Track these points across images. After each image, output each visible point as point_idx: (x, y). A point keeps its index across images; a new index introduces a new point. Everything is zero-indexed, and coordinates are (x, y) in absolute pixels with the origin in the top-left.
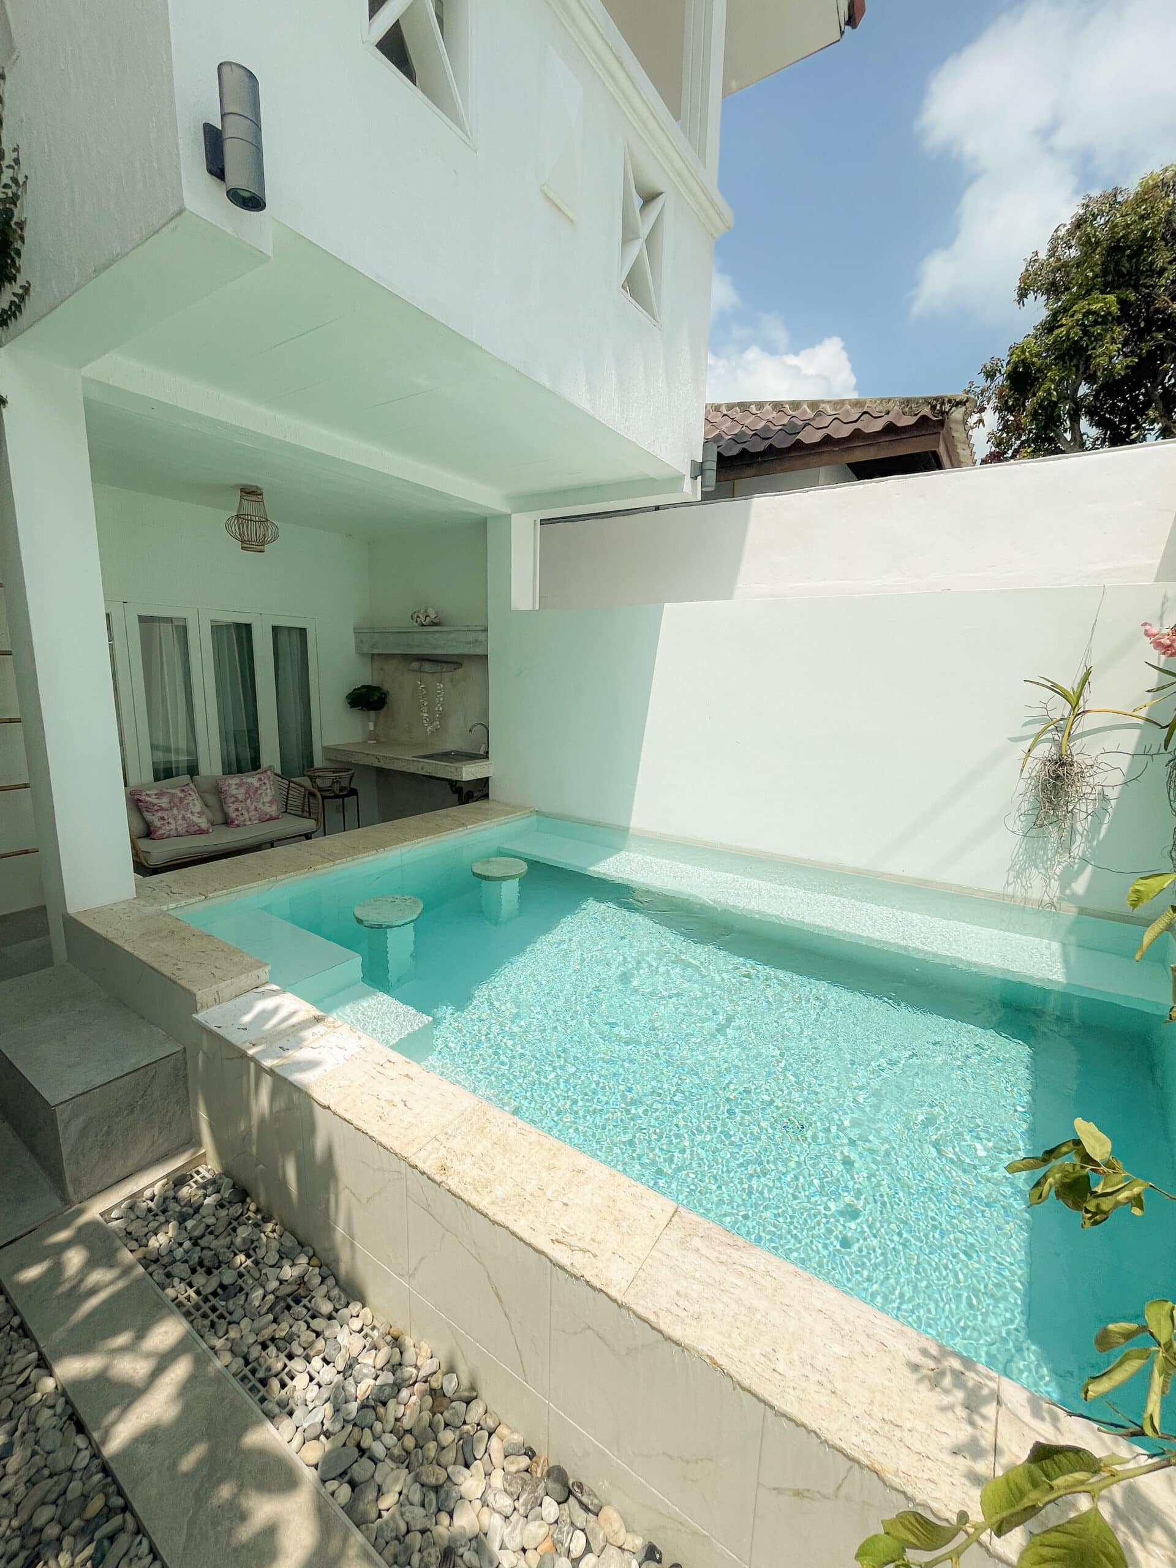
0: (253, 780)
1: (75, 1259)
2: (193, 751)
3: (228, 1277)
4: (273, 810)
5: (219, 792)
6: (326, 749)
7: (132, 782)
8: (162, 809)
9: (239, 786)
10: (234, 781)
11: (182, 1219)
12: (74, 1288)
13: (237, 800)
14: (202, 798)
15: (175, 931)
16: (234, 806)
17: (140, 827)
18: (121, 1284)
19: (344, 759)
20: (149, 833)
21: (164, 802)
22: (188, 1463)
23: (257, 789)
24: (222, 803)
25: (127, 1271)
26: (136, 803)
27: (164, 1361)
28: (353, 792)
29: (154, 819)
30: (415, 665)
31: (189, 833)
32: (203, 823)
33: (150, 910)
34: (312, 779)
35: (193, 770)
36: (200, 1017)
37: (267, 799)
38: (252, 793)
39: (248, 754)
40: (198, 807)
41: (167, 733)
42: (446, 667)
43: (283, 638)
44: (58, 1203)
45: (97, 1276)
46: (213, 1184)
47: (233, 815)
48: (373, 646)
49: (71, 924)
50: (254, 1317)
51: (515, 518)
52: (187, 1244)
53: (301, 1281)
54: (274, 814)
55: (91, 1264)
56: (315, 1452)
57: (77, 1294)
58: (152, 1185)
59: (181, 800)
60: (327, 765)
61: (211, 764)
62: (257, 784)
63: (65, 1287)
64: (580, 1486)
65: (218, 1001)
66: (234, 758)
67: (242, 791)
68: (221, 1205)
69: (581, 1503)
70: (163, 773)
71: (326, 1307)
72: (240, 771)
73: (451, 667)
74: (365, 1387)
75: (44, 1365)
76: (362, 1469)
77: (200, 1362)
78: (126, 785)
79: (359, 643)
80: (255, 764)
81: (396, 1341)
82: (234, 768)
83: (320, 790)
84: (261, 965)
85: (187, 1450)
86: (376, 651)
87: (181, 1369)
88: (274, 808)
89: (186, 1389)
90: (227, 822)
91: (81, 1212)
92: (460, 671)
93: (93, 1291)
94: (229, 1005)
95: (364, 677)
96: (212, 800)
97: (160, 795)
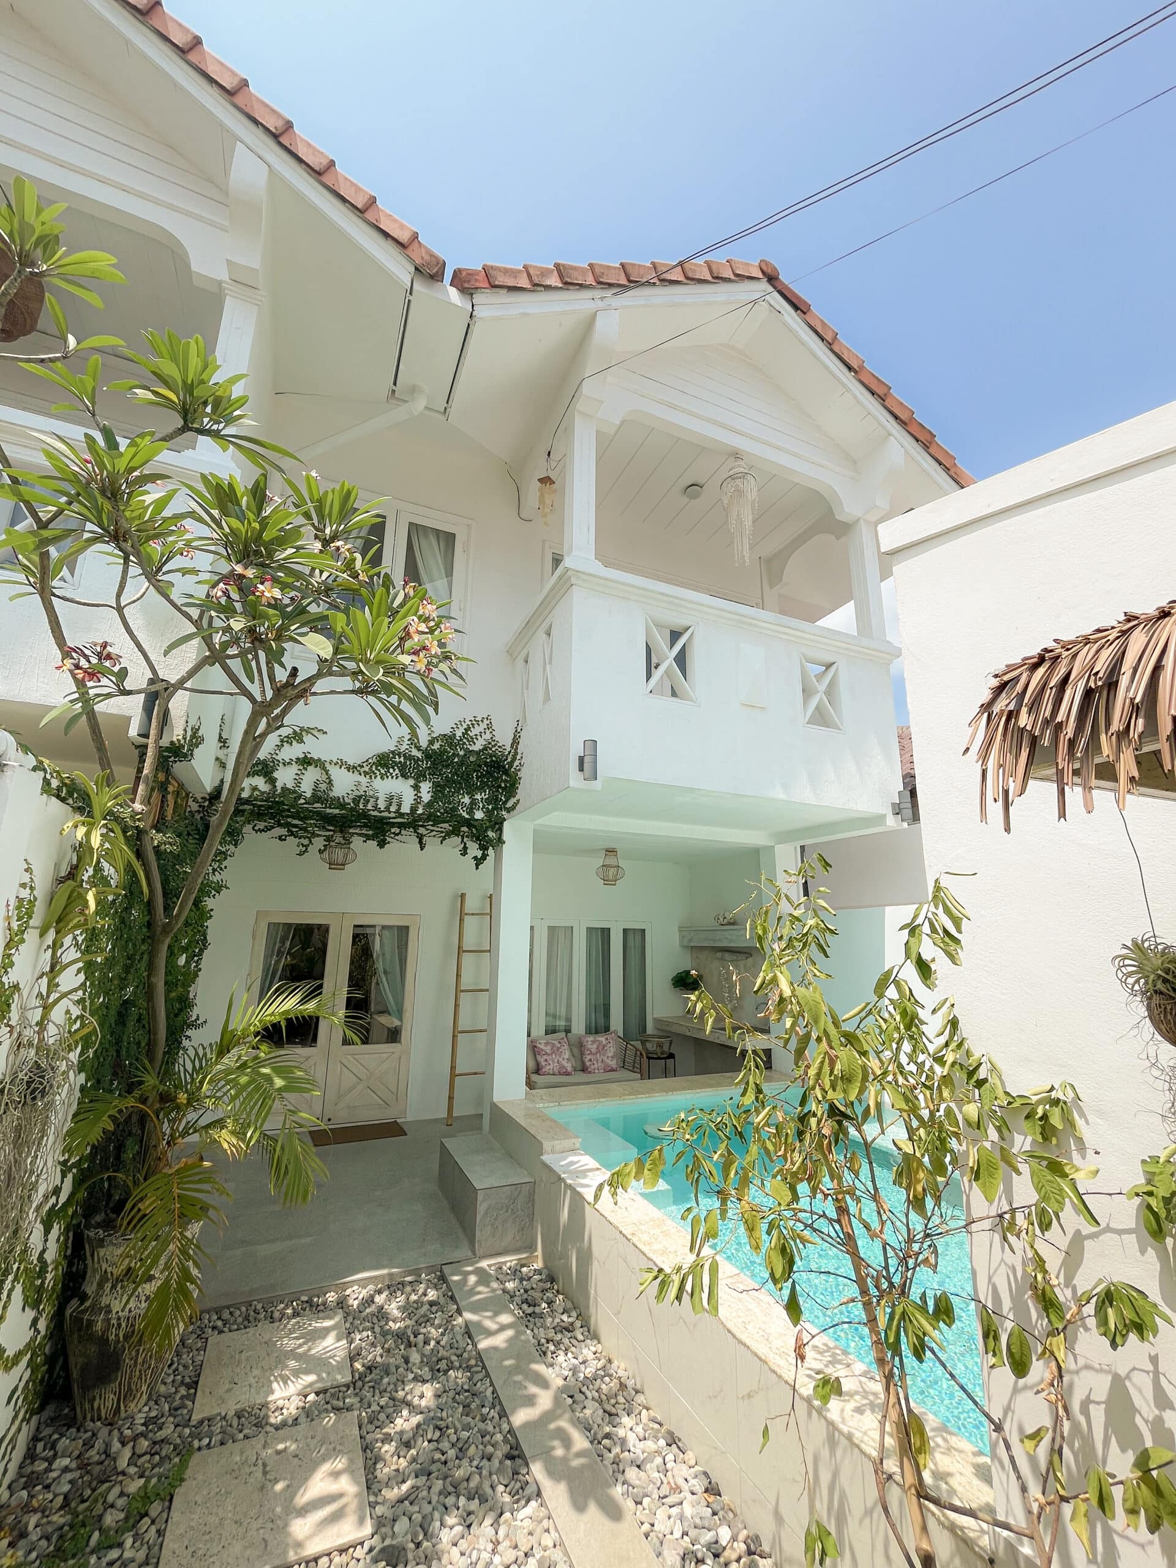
0: (602, 1039)
1: (472, 1279)
2: (569, 1020)
3: (537, 1310)
4: (613, 1063)
5: (581, 1045)
6: (656, 1021)
7: (533, 1034)
8: (546, 1054)
9: (593, 1042)
10: (591, 1038)
11: (522, 1280)
12: (473, 1289)
13: (591, 1053)
14: (571, 1050)
15: (541, 1117)
16: (589, 1057)
17: (532, 1065)
18: (490, 1295)
19: (667, 1028)
20: (538, 1070)
21: (548, 1049)
22: (508, 1363)
23: (604, 1046)
24: (582, 1054)
25: (494, 1290)
26: (533, 1049)
27: (503, 1328)
28: (671, 1056)
29: (541, 1060)
30: (719, 955)
31: (560, 1074)
32: (569, 1067)
33: (530, 1105)
34: (643, 1043)
35: (568, 1031)
36: (544, 1158)
37: (611, 1054)
38: (601, 1049)
39: (601, 1021)
40: (567, 1055)
41: (555, 1006)
42: (740, 957)
43: (631, 938)
44: (470, 1254)
45: (480, 1288)
46: (538, 1272)
47: (588, 1064)
48: (690, 941)
49: (494, 1107)
50: (546, 1328)
51: (779, 849)
52: (522, 1291)
53: (572, 1324)
54: (614, 1066)
55: (478, 1283)
56: (560, 1382)
57: (472, 1292)
58: (511, 1261)
59: (558, 1049)
60: (655, 1032)
61: (579, 1027)
62: (604, 1042)
63: (466, 1288)
64: (680, 1440)
65: (553, 1152)
66: (593, 1025)
67: (595, 1046)
68: (541, 1280)
69: (679, 1448)
70: (551, 1031)
71: (581, 1337)
72: (596, 1033)
73: (743, 956)
74: (589, 1371)
75: (459, 1312)
76: (579, 1397)
77: (518, 1333)
78: (529, 1035)
79: (682, 937)
80: (607, 1029)
81: (610, 1361)
82: (593, 1030)
83: (648, 1052)
84: (576, 1137)
85: (508, 1359)
86: (692, 944)
87: (510, 1333)
88: (615, 1062)
89: (510, 1341)
90: (584, 1069)
91: (478, 1262)
92: (750, 960)
93: (479, 1293)
94: (557, 1156)
95: (685, 963)
96: (576, 1051)
97: (546, 1044)
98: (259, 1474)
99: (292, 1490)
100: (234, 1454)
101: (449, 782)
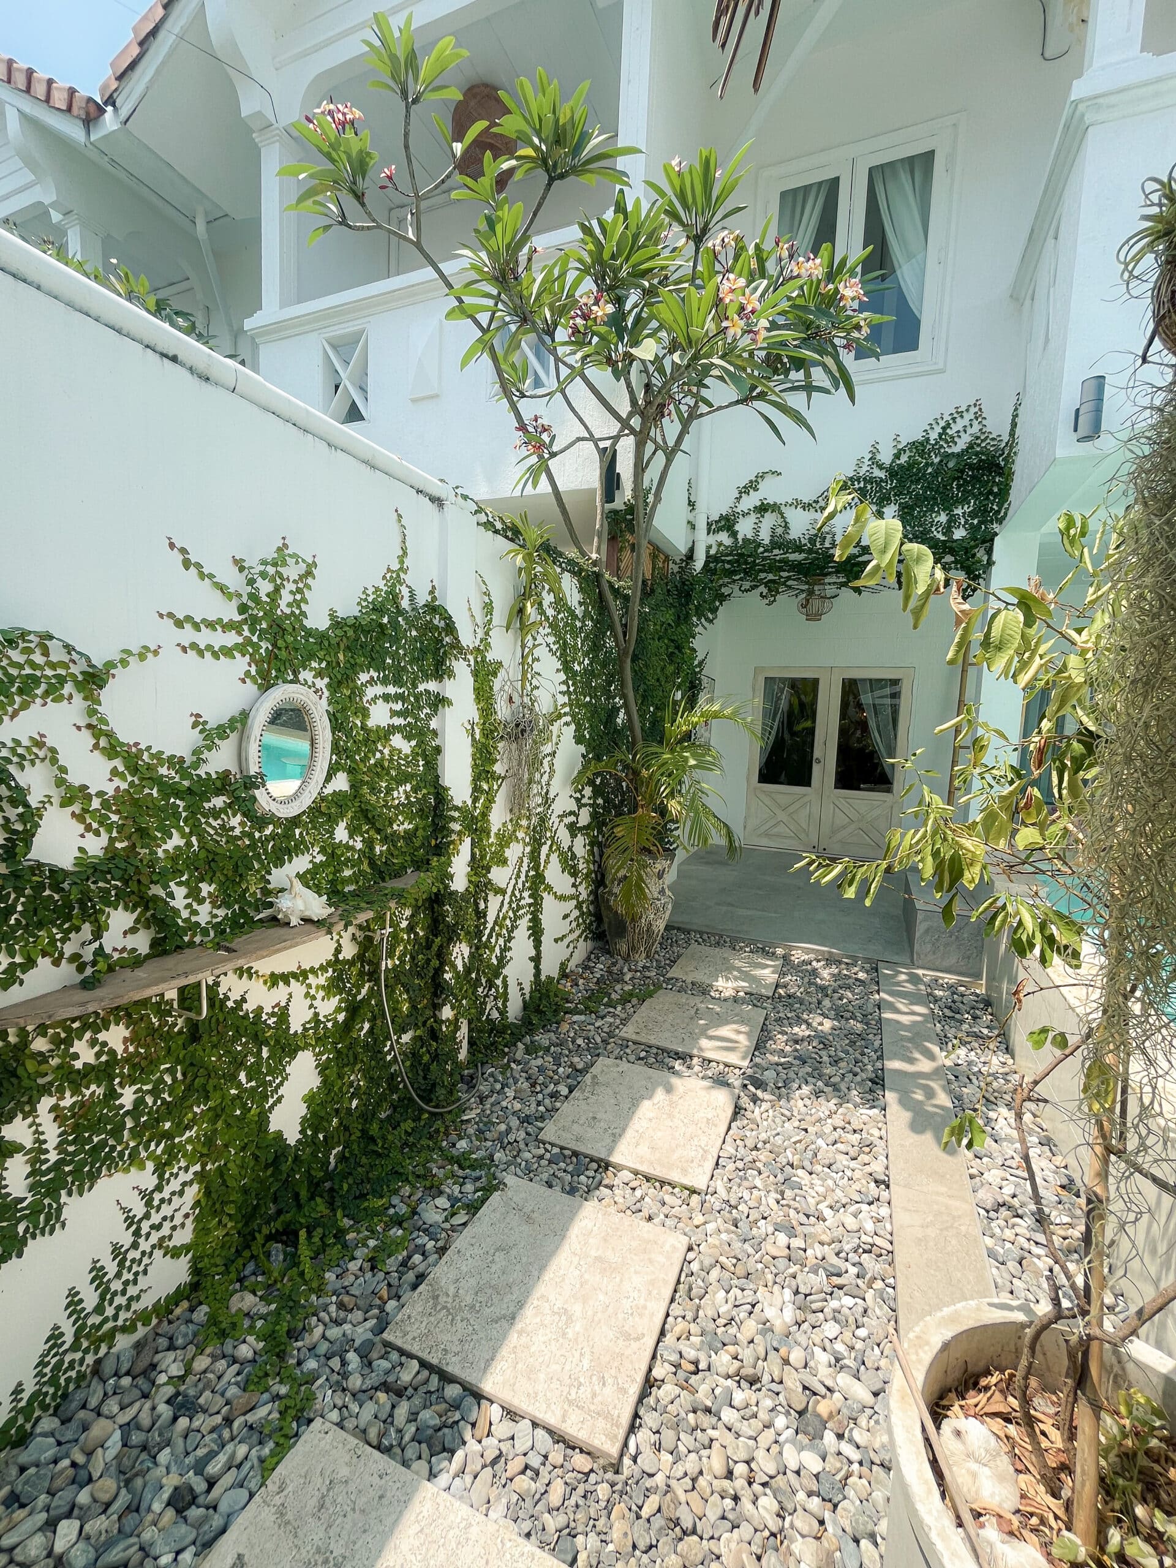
1: (903, 977)
3: (958, 1016)
11: (954, 994)
18: (914, 991)
25: (920, 990)
27: (913, 1013)
44: (907, 960)
45: (907, 985)
46: (975, 994)
50: (959, 1030)
52: (950, 1000)
53: (989, 1037)
55: (906, 981)
56: (949, 1063)
57: (898, 984)
58: (949, 979)
63: (893, 980)
64: (1055, 1146)
68: (975, 1001)
71: (993, 1048)
74: (986, 1070)
75: (879, 992)
76: (963, 1079)
77: (928, 1022)
85: (906, 1031)
87: (919, 1018)
89: (915, 1022)
91: (916, 969)
93: (904, 987)
98: (693, 1012)
99: (707, 1027)
100: (683, 998)
101: (919, 500)
